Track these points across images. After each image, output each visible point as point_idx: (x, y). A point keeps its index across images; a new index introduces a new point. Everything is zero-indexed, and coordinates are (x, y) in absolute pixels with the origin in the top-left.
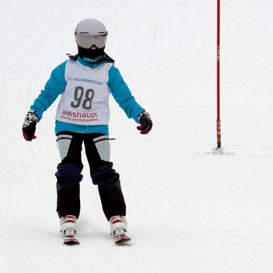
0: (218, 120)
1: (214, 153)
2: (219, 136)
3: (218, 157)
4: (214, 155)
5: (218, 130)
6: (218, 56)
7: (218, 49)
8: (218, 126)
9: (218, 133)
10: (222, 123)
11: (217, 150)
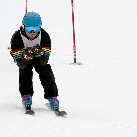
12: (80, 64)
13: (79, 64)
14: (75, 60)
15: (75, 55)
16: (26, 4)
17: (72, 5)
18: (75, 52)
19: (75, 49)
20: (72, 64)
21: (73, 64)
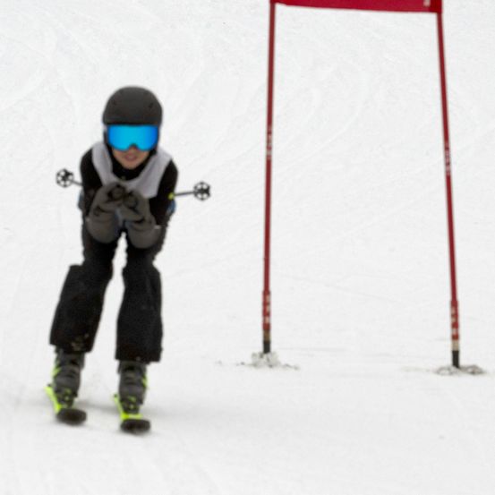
0: (266, 292)
1: (255, 365)
2: (267, 328)
3: (264, 374)
4: (253, 369)
5: (266, 314)
6: (269, 148)
7: (269, 133)
8: (266, 304)
9: (264, 321)
10: (274, 299)
11: (261, 356)
12: (473, 373)
13: (470, 370)
14: (456, 355)
15: (455, 337)
16: (269, 141)
17: (447, 148)
18: (455, 325)
19: (455, 315)
20: (443, 372)
21: (447, 372)
